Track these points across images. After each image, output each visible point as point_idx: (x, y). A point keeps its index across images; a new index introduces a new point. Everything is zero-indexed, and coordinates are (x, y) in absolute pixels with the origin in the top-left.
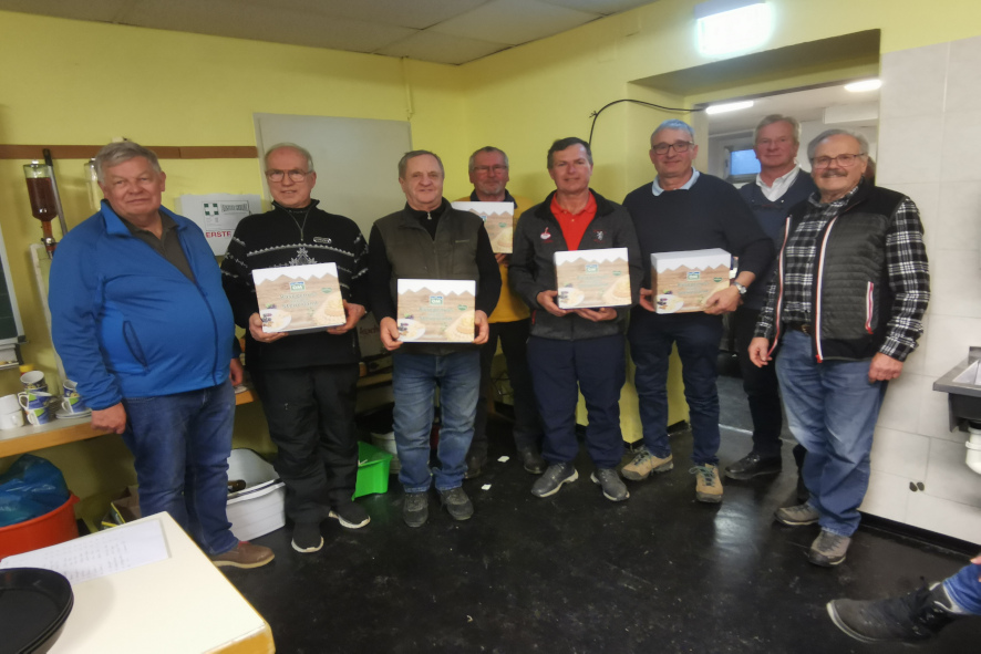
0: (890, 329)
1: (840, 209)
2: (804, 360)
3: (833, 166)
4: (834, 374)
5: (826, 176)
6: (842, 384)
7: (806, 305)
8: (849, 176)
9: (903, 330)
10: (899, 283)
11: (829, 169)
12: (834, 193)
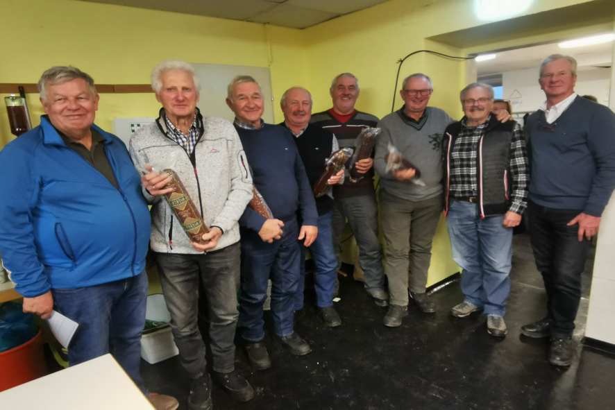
0: (514, 197)
1: (483, 129)
2: (469, 218)
3: (476, 104)
4: (490, 225)
5: (472, 110)
6: (495, 230)
7: (474, 186)
8: (485, 110)
9: (520, 198)
10: (516, 170)
11: (474, 106)
12: (477, 120)
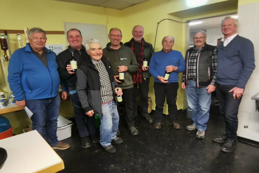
1: (201, 50)
2: (193, 87)
4: (201, 90)
5: (197, 42)
